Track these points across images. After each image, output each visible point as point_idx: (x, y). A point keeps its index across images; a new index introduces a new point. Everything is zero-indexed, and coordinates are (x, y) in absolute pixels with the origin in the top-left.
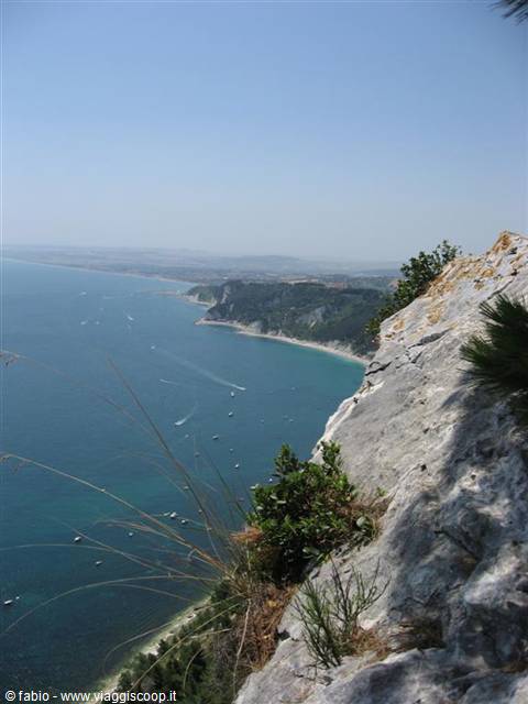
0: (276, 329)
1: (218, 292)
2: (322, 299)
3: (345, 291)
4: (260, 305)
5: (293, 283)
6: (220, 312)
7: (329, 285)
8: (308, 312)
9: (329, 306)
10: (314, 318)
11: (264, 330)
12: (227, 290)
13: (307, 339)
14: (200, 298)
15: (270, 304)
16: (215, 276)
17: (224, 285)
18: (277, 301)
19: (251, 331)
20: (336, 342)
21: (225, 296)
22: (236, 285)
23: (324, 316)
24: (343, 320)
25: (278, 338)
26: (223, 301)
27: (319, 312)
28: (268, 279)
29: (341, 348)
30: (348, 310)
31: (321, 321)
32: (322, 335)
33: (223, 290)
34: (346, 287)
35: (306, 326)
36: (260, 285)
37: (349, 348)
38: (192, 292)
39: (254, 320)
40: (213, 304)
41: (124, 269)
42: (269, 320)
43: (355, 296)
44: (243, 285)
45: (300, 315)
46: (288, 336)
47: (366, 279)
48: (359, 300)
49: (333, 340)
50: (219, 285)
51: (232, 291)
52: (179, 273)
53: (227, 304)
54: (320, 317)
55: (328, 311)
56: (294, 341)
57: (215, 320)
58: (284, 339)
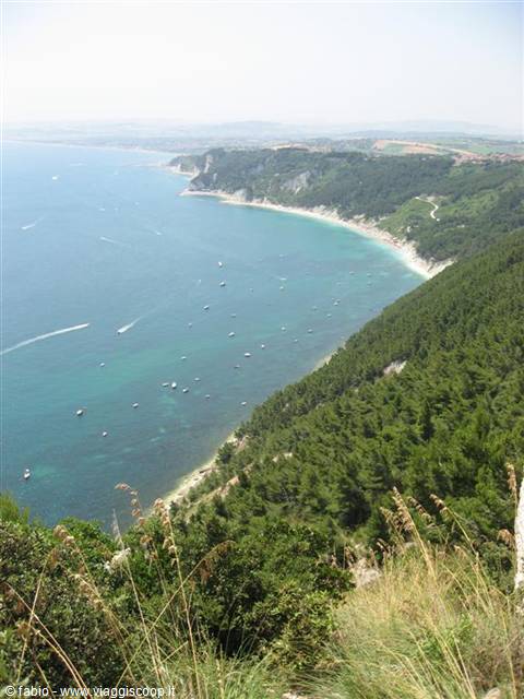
0: (261, 196)
1: (200, 161)
2: (305, 164)
3: (330, 155)
4: (243, 172)
5: (275, 148)
6: (204, 181)
7: (313, 149)
8: (292, 178)
9: (314, 171)
10: (299, 183)
11: (249, 198)
12: (209, 159)
13: (292, 205)
14: (183, 168)
15: (253, 172)
16: (196, 145)
17: (205, 155)
18: (260, 168)
19: (236, 199)
20: (322, 207)
21: (208, 166)
22: (218, 153)
23: (309, 181)
24: (328, 185)
25: (263, 205)
26: (206, 171)
27: (304, 177)
28: (250, 145)
29: (327, 213)
30: (332, 174)
31: (306, 185)
32: (308, 201)
33: (205, 159)
34: (330, 151)
35: (291, 193)
36: (243, 153)
37: (335, 213)
38: (174, 163)
39: (239, 188)
40: (196, 173)
41: (102, 142)
42: (254, 187)
43: (338, 160)
44: (224, 153)
45: (284, 182)
46: (274, 203)
47: (349, 142)
48: (344, 163)
49: (319, 206)
50: (201, 153)
51: (214, 159)
52: (159, 144)
53: (210, 174)
54: (304, 182)
55: (312, 176)
56: (279, 208)
57: (200, 190)
58: (269, 206)
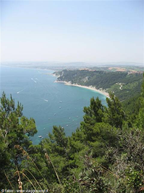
0: (75, 83)
1: (60, 73)
2: (88, 74)
4: (71, 76)
5: (80, 70)
6: (61, 79)
7: (90, 70)
8: (84, 78)
9: (90, 76)
10: (86, 79)
11: (72, 83)
12: (63, 72)
13: (84, 85)
14: (56, 75)
15: (74, 76)
16: (61, 68)
17: (62, 71)
18: (76, 75)
19: (69, 84)
20: (91, 86)
21: (62, 74)
22: (65, 71)
23: (88, 79)
24: (93, 80)
25: (76, 85)
26: (62, 76)
27: (87, 78)
28: (76, 69)
29: (93, 87)
30: (95, 77)
31: (88, 80)
32: (88, 84)
33: (62, 72)
34: (94, 70)
35: (84, 82)
36: (72, 71)
37: (95, 87)
38: (54, 73)
39: (70, 81)
40: (59, 76)
41: (36, 67)
42: (73, 80)
43: (96, 73)
44: (67, 71)
45: (82, 79)
46: (79, 85)
47: (102, 68)
48: (98, 74)
49: (90, 85)
50: (61, 71)
51: (64, 72)
52: (51, 68)
53: (63, 77)
54: (87, 79)
55: (89, 77)
56: (80, 86)
57: (60, 81)
58: (78, 85)
